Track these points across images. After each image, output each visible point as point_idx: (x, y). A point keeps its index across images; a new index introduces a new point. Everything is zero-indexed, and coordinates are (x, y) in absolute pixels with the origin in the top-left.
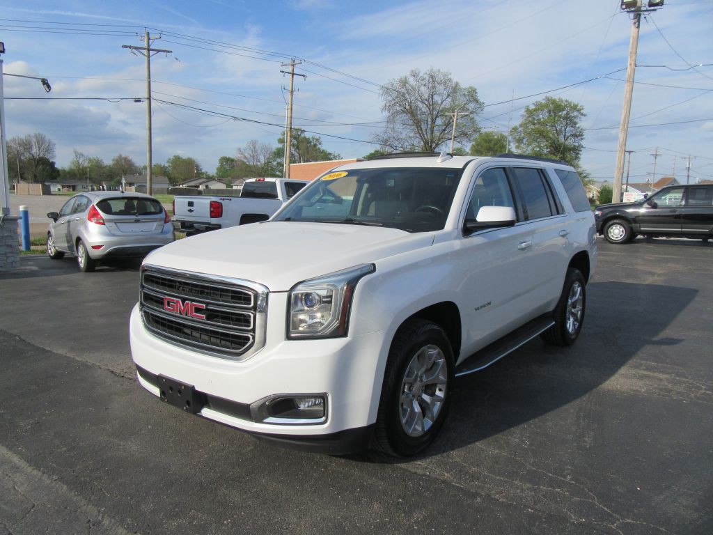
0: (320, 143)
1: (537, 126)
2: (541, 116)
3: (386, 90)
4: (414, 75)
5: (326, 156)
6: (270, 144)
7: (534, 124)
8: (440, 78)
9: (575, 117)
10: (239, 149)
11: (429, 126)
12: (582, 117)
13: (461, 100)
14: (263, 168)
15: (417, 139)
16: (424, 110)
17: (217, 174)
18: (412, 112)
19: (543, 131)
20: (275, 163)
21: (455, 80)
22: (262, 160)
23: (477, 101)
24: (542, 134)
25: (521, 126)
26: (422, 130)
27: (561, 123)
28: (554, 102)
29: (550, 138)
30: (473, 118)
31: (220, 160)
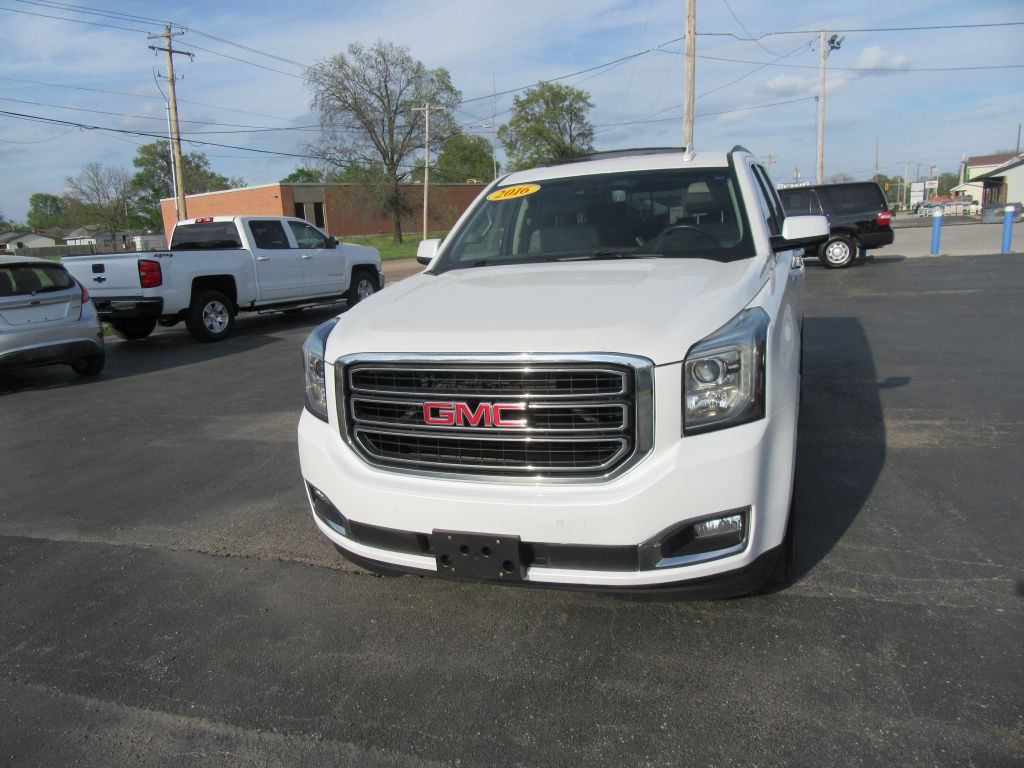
0: (206, 164)
1: (532, 123)
2: (537, 109)
3: (314, 76)
4: (355, 51)
5: (221, 184)
6: (123, 169)
7: (528, 121)
8: (392, 55)
9: (580, 110)
10: (70, 180)
11: (386, 128)
12: (591, 109)
13: (429, 89)
14: (116, 209)
15: (371, 150)
16: (375, 104)
17: (29, 222)
18: (358, 109)
19: (542, 131)
20: (136, 199)
21: (415, 59)
22: (113, 194)
23: (450, 89)
24: (540, 134)
25: (511, 124)
26: (376, 136)
27: (564, 118)
28: (551, 88)
29: (553, 141)
30: (448, 115)
31: (32, 200)
